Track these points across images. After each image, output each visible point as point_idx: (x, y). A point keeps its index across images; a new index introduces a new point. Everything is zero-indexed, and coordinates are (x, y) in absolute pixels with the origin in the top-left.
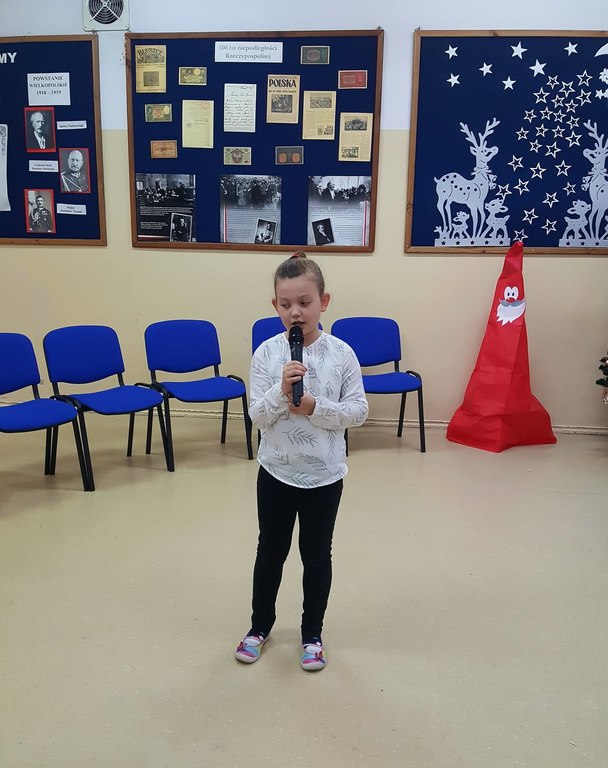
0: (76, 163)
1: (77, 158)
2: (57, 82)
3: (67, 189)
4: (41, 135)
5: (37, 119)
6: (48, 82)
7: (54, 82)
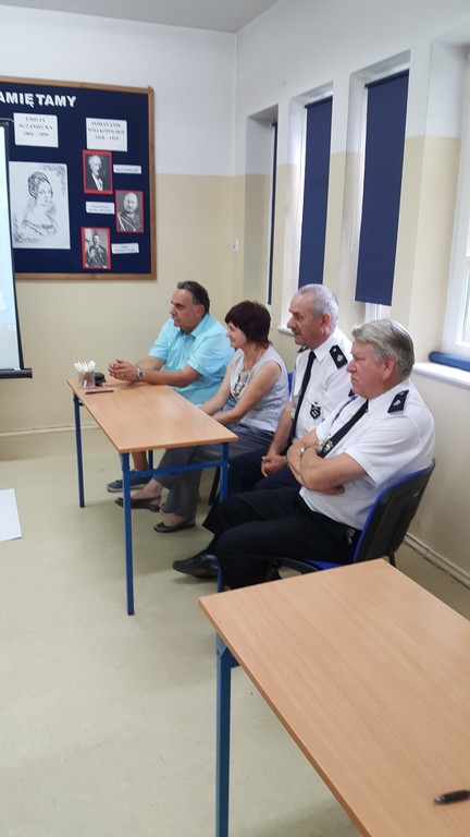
0: (131, 204)
1: (132, 200)
2: (114, 128)
3: (123, 228)
4: (98, 177)
5: (95, 163)
6: (106, 128)
7: (111, 128)
